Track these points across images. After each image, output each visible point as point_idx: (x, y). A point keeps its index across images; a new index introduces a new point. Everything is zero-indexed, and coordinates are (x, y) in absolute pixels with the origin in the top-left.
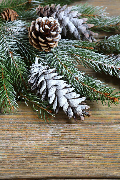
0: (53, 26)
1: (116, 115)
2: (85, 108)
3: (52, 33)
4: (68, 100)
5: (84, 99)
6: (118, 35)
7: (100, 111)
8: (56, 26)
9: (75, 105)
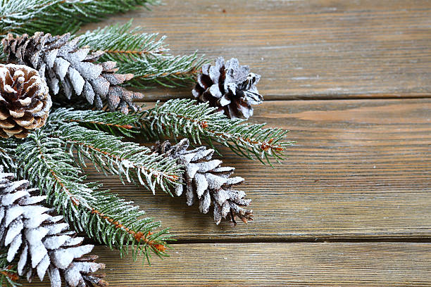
0: (26, 86)
1: (168, 280)
2: (90, 270)
3: (21, 100)
4: (51, 252)
5: (89, 248)
6: (181, 99)
7: (133, 271)
8: (33, 84)
9: (63, 265)
